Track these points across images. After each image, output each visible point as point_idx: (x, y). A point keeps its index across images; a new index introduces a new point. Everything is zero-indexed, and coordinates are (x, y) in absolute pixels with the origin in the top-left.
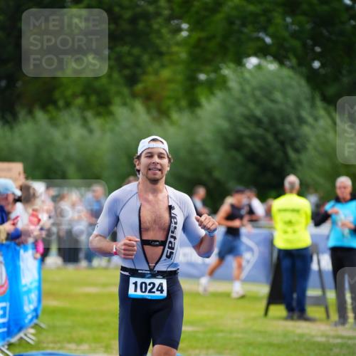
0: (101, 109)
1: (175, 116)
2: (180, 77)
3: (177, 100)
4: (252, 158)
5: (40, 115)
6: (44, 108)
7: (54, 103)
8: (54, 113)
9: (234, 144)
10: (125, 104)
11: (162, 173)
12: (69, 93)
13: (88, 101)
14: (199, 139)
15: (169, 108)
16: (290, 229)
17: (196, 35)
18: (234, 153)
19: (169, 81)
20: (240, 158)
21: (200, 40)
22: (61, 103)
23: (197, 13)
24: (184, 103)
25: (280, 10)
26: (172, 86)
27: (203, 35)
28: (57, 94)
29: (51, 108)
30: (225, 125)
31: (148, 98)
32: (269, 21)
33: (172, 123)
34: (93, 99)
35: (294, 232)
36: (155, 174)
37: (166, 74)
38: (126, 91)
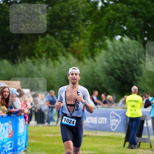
0: (54, 58)
1: (86, 60)
2: (87, 44)
3: (86, 54)
4: (118, 79)
5: (28, 60)
6: (29, 57)
7: (34, 55)
8: (34, 60)
9: (111, 73)
10: (64, 55)
12: (40, 51)
13: (48, 54)
14: (95, 70)
15: (83, 57)
17: (95, 26)
18: (110, 77)
19: (83, 46)
20: (113, 79)
21: (96, 28)
22: (37, 55)
23: (95, 16)
24: (89, 55)
26: (83, 48)
27: (97, 26)
28: (35, 51)
29: (32, 57)
30: (106, 64)
31: (74, 53)
33: (85, 63)
34: (51, 53)
37: (82, 42)
38: (64, 50)
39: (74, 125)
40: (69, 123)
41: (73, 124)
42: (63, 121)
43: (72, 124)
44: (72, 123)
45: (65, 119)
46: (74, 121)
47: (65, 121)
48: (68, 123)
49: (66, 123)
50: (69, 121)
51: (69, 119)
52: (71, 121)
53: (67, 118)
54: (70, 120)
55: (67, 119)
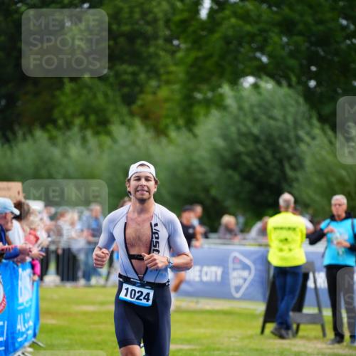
0: (100, 128)
1: (173, 134)
2: (177, 97)
3: (175, 120)
4: (249, 176)
5: (39, 133)
6: (43, 127)
7: (54, 122)
8: (55, 133)
9: (231, 162)
10: (123, 123)
11: (150, 194)
12: (68, 112)
13: (87, 119)
14: (195, 157)
15: (167, 126)
16: (286, 247)
17: (194, 55)
18: (230, 172)
19: (167, 100)
20: (237, 177)
21: (197, 59)
22: (61, 122)
23: (194, 32)
24: (181, 122)
25: (276, 30)
26: (167, 105)
27: (200, 54)
28: (56, 113)
29: (50, 127)
30: (221, 143)
31: (145, 117)
32: (266, 40)
33: (171, 141)
34: (93, 118)
35: (290, 250)
36: (142, 195)
37: (164, 92)
38: (124, 110)
39: (150, 303)
40: (138, 298)
41: (148, 300)
42: (122, 296)
43: (144, 302)
44: (144, 298)
45: (127, 289)
46: (148, 294)
47: (126, 295)
48: (134, 300)
49: (128, 298)
50: (137, 295)
51: (137, 289)
52: (142, 293)
53: (131, 287)
54: (138, 292)
55: (132, 290)
